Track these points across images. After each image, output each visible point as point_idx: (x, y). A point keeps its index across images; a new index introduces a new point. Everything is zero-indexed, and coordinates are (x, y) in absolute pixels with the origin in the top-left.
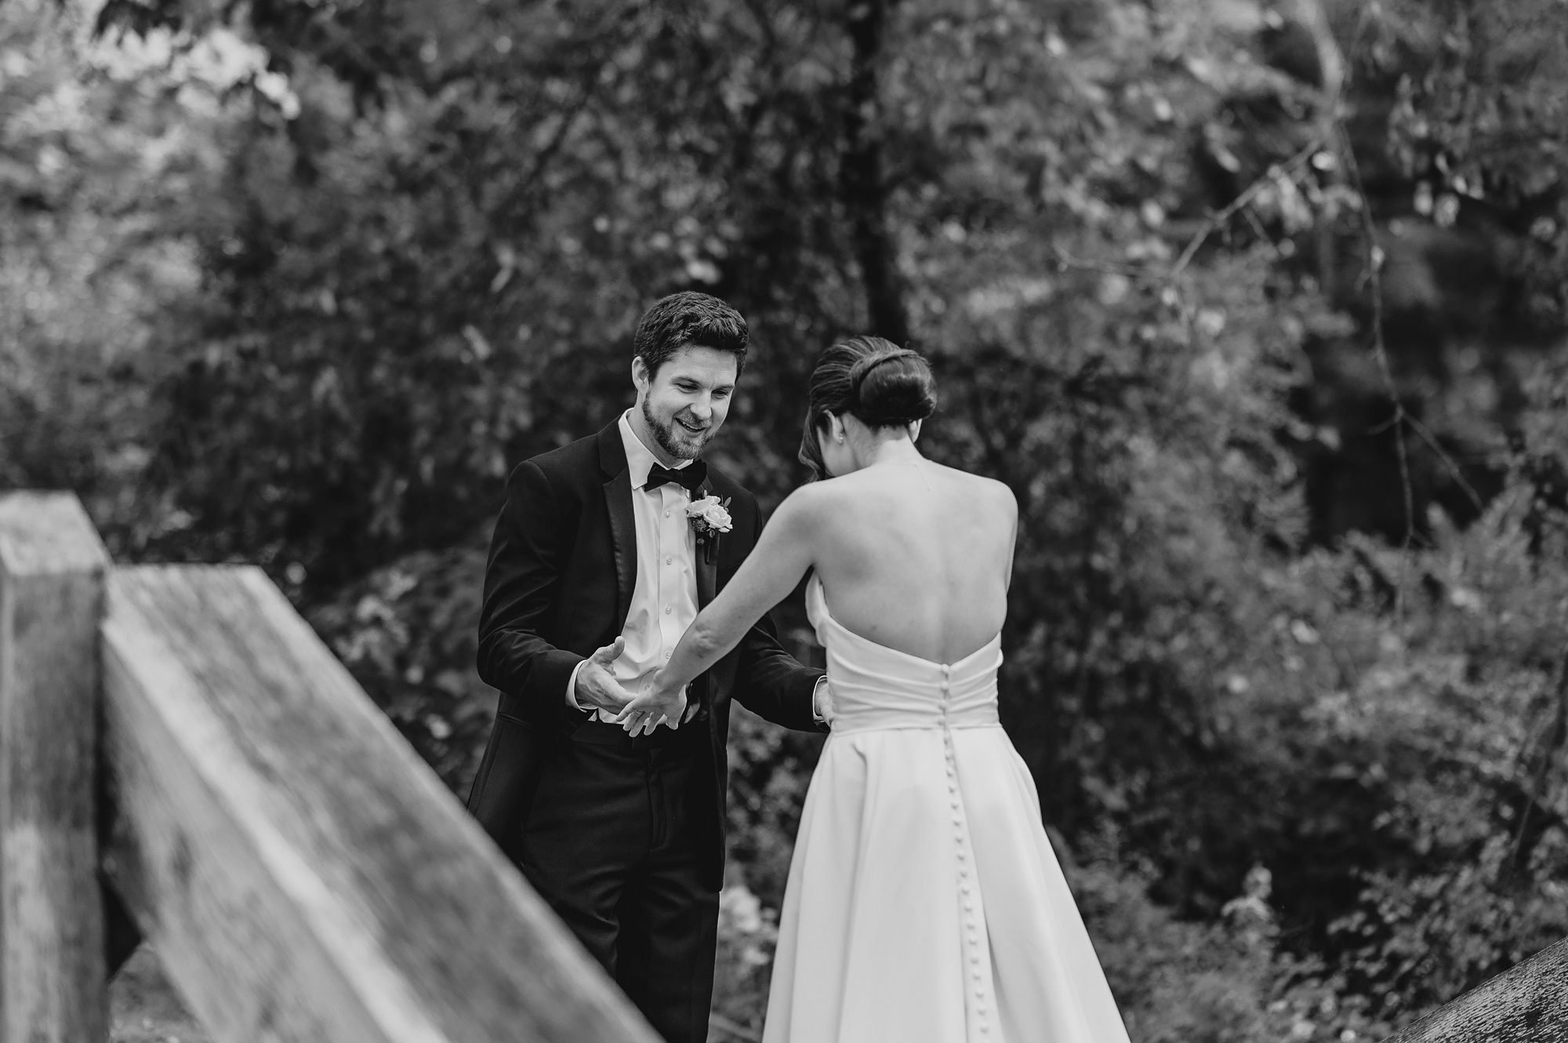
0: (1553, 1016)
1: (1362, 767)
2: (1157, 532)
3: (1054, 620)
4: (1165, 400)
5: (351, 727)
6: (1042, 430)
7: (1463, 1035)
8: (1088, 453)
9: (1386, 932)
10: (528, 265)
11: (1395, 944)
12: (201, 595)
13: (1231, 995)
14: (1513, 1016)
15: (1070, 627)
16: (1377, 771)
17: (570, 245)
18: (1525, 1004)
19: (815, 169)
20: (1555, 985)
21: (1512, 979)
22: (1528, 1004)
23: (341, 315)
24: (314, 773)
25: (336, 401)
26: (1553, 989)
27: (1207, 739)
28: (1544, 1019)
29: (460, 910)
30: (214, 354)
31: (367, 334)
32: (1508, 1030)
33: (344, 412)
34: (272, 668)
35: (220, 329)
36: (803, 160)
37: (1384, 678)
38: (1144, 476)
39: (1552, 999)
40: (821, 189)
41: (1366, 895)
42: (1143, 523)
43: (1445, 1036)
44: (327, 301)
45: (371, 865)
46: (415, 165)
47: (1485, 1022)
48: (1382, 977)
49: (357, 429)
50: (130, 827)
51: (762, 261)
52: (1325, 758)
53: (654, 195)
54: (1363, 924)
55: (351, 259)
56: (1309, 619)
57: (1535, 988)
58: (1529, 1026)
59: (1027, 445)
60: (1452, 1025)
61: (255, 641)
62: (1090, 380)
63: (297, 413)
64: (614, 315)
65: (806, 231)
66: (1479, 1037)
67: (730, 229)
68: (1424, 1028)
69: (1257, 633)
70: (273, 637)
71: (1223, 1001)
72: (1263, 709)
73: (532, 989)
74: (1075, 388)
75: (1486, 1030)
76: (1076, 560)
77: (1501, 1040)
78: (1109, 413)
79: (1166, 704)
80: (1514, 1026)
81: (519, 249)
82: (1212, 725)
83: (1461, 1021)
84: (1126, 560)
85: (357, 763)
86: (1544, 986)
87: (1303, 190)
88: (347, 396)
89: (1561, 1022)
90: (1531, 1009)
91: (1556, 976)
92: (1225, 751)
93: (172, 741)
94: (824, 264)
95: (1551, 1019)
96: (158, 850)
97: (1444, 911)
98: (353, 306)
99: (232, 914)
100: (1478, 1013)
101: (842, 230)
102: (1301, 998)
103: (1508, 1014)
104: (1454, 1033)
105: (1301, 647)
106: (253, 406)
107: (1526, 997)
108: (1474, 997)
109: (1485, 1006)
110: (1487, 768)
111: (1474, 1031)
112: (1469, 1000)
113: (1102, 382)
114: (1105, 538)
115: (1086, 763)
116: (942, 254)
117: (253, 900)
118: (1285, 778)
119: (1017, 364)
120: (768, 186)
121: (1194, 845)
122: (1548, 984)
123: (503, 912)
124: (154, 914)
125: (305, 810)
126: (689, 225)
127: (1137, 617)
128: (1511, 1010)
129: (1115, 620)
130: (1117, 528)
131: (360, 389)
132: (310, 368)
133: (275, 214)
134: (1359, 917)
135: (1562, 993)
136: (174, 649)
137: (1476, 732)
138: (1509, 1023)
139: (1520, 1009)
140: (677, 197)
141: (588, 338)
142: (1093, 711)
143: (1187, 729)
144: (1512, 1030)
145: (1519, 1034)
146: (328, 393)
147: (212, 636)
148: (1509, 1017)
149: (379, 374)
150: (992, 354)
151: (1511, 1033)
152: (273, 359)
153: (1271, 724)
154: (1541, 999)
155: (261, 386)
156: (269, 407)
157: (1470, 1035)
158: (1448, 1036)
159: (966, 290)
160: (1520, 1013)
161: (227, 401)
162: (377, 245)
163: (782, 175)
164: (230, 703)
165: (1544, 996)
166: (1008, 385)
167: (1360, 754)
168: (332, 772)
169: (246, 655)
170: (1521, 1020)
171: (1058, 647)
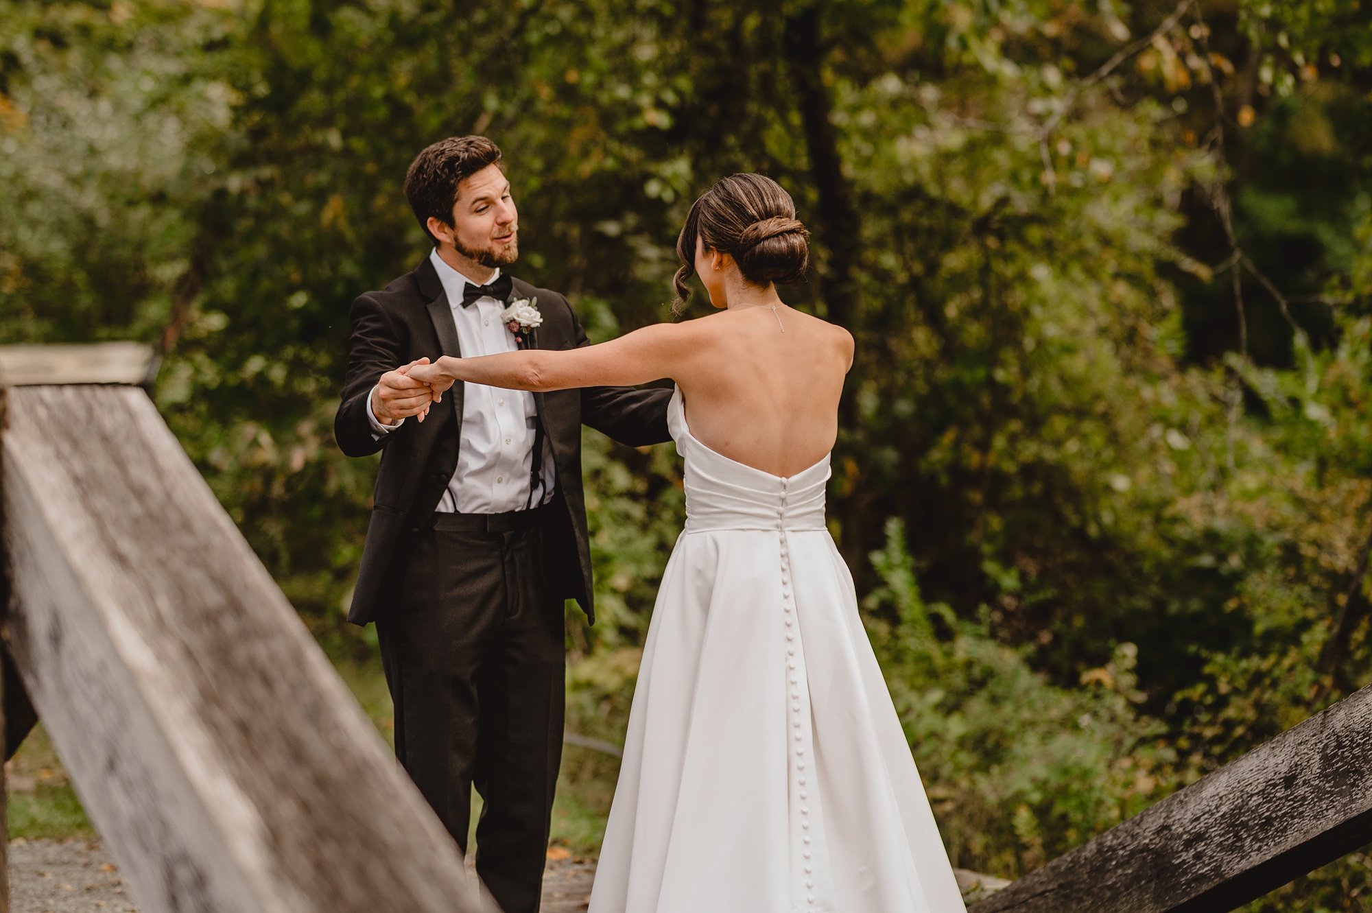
0: (1305, 780)
1: (1222, 557)
2: (1051, 350)
3: (964, 425)
4: (1061, 237)
5: (199, 525)
6: (955, 261)
7: (1233, 795)
8: (992, 281)
9: (1222, 702)
10: (510, 110)
11: (1230, 712)
12: (90, 410)
13: (1080, 753)
14: (1274, 779)
15: (977, 431)
16: (1235, 562)
17: (546, 92)
18: (1284, 769)
19: (763, 29)
20: (1308, 754)
21: (1273, 748)
22: (1286, 769)
23: (347, 152)
24: (161, 563)
25: (343, 224)
26: (1306, 757)
27: (1093, 530)
28: (1298, 783)
29: (267, 681)
30: (235, 182)
31: (371, 168)
32: (1269, 790)
33: (350, 234)
34: (141, 474)
35: (241, 161)
36: (752, 22)
37: (1250, 481)
38: (1043, 302)
39: (1305, 765)
40: (765, 49)
41: (1208, 669)
42: (1041, 343)
43: (1218, 795)
44: (334, 139)
45: (197, 642)
46: (413, 22)
47: (1251, 783)
48: (1216, 740)
49: (360, 251)
50: (20, 603)
51: (713, 110)
52: (1192, 548)
53: (623, 50)
54: (1205, 694)
55: (357, 104)
56: (1183, 428)
57: (1292, 756)
58: (1286, 788)
59: (943, 273)
60: (1225, 785)
61: (129, 451)
62: (997, 218)
63: (308, 235)
64: (585, 154)
65: (753, 85)
66: (1245, 796)
67: (684, 83)
68: (1202, 787)
69: (1135, 439)
70: (145, 447)
71: (1073, 758)
72: (1141, 505)
73: (317, 747)
74: (982, 226)
75: (1251, 790)
76: (981, 373)
77: (1264, 799)
78: (1013, 247)
79: (1059, 500)
80: (1274, 788)
81: (503, 97)
82: (1097, 518)
83: (1232, 782)
84: (1026, 373)
85: (200, 556)
86: (1299, 754)
87: (1182, 56)
88: (353, 221)
89: (1312, 786)
90: (1289, 773)
91: (1309, 746)
92: (1108, 541)
93: (49, 533)
94: (770, 114)
95: (1304, 783)
96: (39, 623)
97: (1274, 684)
98: (358, 144)
99: (88, 678)
100: (1245, 775)
101: (783, 84)
102: (1146, 756)
103: (1270, 778)
104: (1226, 793)
105: (1173, 453)
106: (271, 228)
107: (1284, 764)
108: (1242, 762)
109: (1251, 770)
110: (1325, 560)
111: (1242, 791)
112: (1239, 764)
113: (1007, 220)
114: (1009, 355)
115: (987, 548)
116: (874, 105)
117: (103, 667)
118: (1159, 565)
119: (932, 203)
120: (723, 46)
121: (1079, 622)
122: (1303, 752)
123: (304, 681)
124: (36, 677)
125: (150, 594)
126: (649, 79)
127: (1035, 424)
128: (1273, 774)
129: (1015, 426)
130: (1018, 345)
131: (364, 216)
132: (320, 196)
133: (296, 62)
134: (1201, 688)
135: (1314, 761)
136: (59, 455)
137: (1313, 531)
138: (1270, 785)
139: (1279, 774)
140: (646, 52)
141: (563, 174)
142: (994, 503)
143: (1074, 520)
144: (1273, 791)
145: (1278, 794)
146: (336, 218)
147: (95, 446)
148: (1270, 780)
149: (380, 201)
150: (913, 194)
151: (1272, 793)
152: (286, 188)
153: (1147, 519)
154: (1296, 765)
155: (278, 212)
156: (283, 229)
157: (1238, 794)
158: (1221, 795)
159: (892, 136)
160: (1279, 776)
161: (244, 224)
162: (378, 92)
163: (734, 35)
164: (100, 503)
165: (1299, 763)
166: (925, 222)
167: (1222, 547)
168: (177, 563)
169: (121, 464)
170: (1280, 783)
171: (967, 448)
